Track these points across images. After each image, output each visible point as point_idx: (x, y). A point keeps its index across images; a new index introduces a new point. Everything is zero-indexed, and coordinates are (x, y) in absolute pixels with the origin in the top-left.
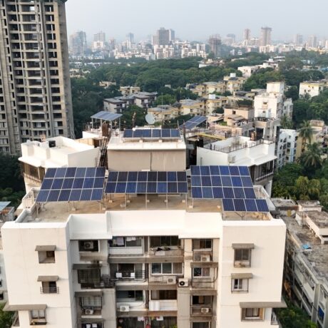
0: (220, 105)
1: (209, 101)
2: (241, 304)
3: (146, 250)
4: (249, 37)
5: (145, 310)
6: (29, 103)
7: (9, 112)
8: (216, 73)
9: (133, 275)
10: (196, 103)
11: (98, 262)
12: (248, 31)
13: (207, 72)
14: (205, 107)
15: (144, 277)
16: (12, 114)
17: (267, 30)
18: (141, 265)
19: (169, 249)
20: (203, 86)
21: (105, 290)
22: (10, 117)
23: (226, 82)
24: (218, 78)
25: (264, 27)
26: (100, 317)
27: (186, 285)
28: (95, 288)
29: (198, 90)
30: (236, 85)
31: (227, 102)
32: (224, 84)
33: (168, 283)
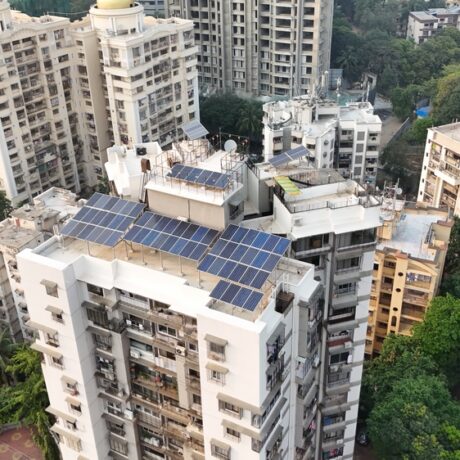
2: (219, 394)
6: (274, 28)
7: (249, 37)
11: (104, 306)
15: (151, 332)
16: (252, 40)
19: (170, 313)
21: (113, 333)
22: (250, 44)
26: (111, 355)
27: (183, 354)
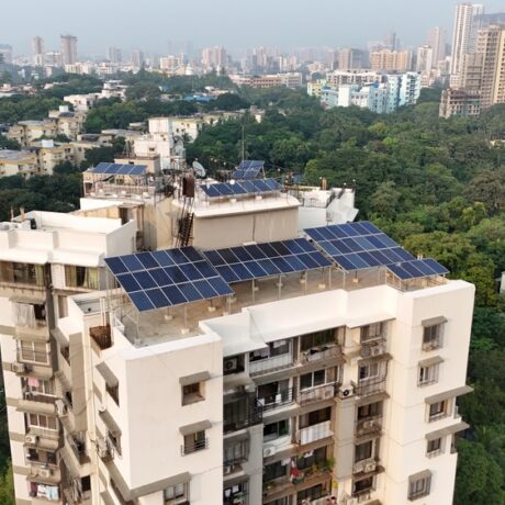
0: (64, 156)
1: (44, 151)
2: (427, 401)
3: (295, 357)
4: (43, 50)
5: (292, 446)
8: (32, 107)
9: (279, 397)
10: (24, 156)
11: (243, 387)
12: (39, 41)
13: (17, 105)
14: (38, 161)
15: (290, 398)
17: (70, 40)
18: (288, 381)
19: (326, 348)
20: (22, 128)
21: (251, 428)
23: (57, 120)
24: (37, 113)
25: (65, 35)
26: (241, 473)
27: (351, 394)
28: (236, 430)
29: (14, 133)
30: (74, 125)
31: (72, 152)
32: (54, 123)
33: (324, 398)
